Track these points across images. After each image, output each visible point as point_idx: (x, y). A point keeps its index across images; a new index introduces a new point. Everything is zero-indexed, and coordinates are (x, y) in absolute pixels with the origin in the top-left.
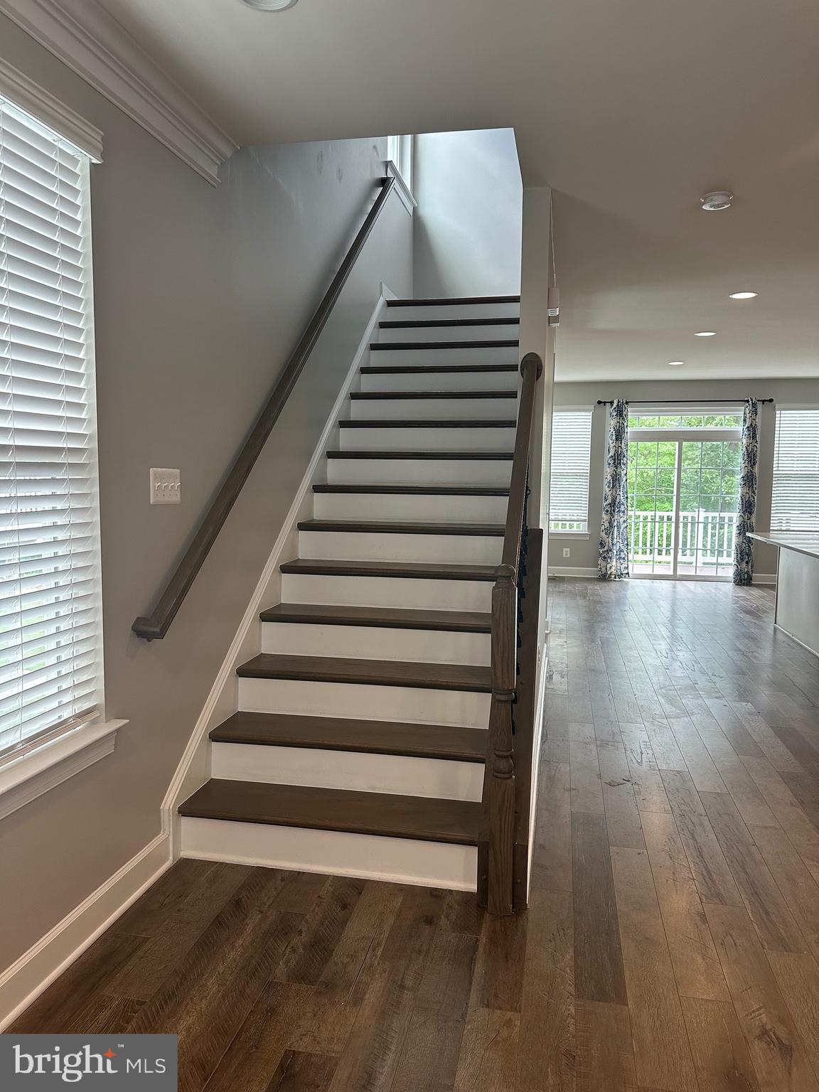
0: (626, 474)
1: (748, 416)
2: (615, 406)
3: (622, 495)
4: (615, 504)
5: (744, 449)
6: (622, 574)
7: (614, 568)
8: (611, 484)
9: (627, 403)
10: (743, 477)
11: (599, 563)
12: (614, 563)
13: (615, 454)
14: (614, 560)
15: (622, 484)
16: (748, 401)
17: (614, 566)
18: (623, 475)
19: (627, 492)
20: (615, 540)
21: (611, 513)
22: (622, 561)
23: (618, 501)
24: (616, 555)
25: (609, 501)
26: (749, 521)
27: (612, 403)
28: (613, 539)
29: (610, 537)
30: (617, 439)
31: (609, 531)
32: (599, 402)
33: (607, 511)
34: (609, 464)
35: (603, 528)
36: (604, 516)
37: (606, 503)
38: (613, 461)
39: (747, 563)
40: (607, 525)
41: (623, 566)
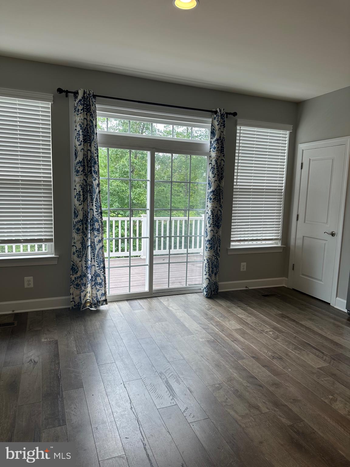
0: (98, 185)
1: (217, 127)
2: (80, 97)
3: (95, 210)
4: (87, 220)
5: (214, 162)
6: (99, 302)
7: (88, 295)
8: (82, 197)
9: (94, 96)
10: (213, 191)
11: (71, 292)
12: (89, 289)
13: (83, 159)
14: (89, 285)
15: (95, 196)
16: (216, 112)
17: (89, 293)
18: (95, 186)
19: (101, 207)
20: (89, 262)
21: (83, 232)
22: (98, 287)
23: (90, 217)
24: (92, 280)
25: (80, 217)
26: (217, 234)
27: (76, 94)
28: (86, 262)
29: (84, 259)
30: (85, 141)
31: (82, 253)
32: (60, 91)
33: (78, 230)
34: (77, 171)
35: (74, 249)
36: (75, 235)
37: (76, 220)
38: (81, 169)
39: (215, 275)
40: (79, 246)
41: (99, 293)
